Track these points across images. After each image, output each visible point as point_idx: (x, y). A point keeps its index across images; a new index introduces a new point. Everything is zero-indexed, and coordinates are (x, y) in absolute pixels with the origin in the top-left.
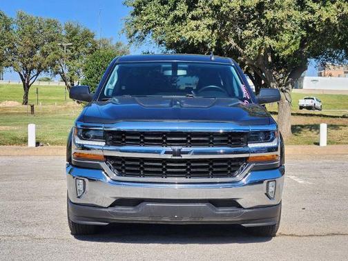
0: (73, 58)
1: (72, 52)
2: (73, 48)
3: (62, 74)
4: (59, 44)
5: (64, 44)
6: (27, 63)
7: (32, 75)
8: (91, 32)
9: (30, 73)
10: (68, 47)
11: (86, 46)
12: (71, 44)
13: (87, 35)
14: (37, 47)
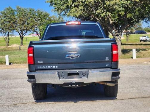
0: (40, 25)
1: (40, 22)
2: (40, 20)
3: (36, 32)
4: (35, 19)
5: (36, 19)
6: (22, 28)
7: (24, 33)
8: (48, 13)
9: (23, 32)
10: (38, 20)
11: (46, 19)
12: (40, 19)
13: (46, 15)
14: (25, 21)
